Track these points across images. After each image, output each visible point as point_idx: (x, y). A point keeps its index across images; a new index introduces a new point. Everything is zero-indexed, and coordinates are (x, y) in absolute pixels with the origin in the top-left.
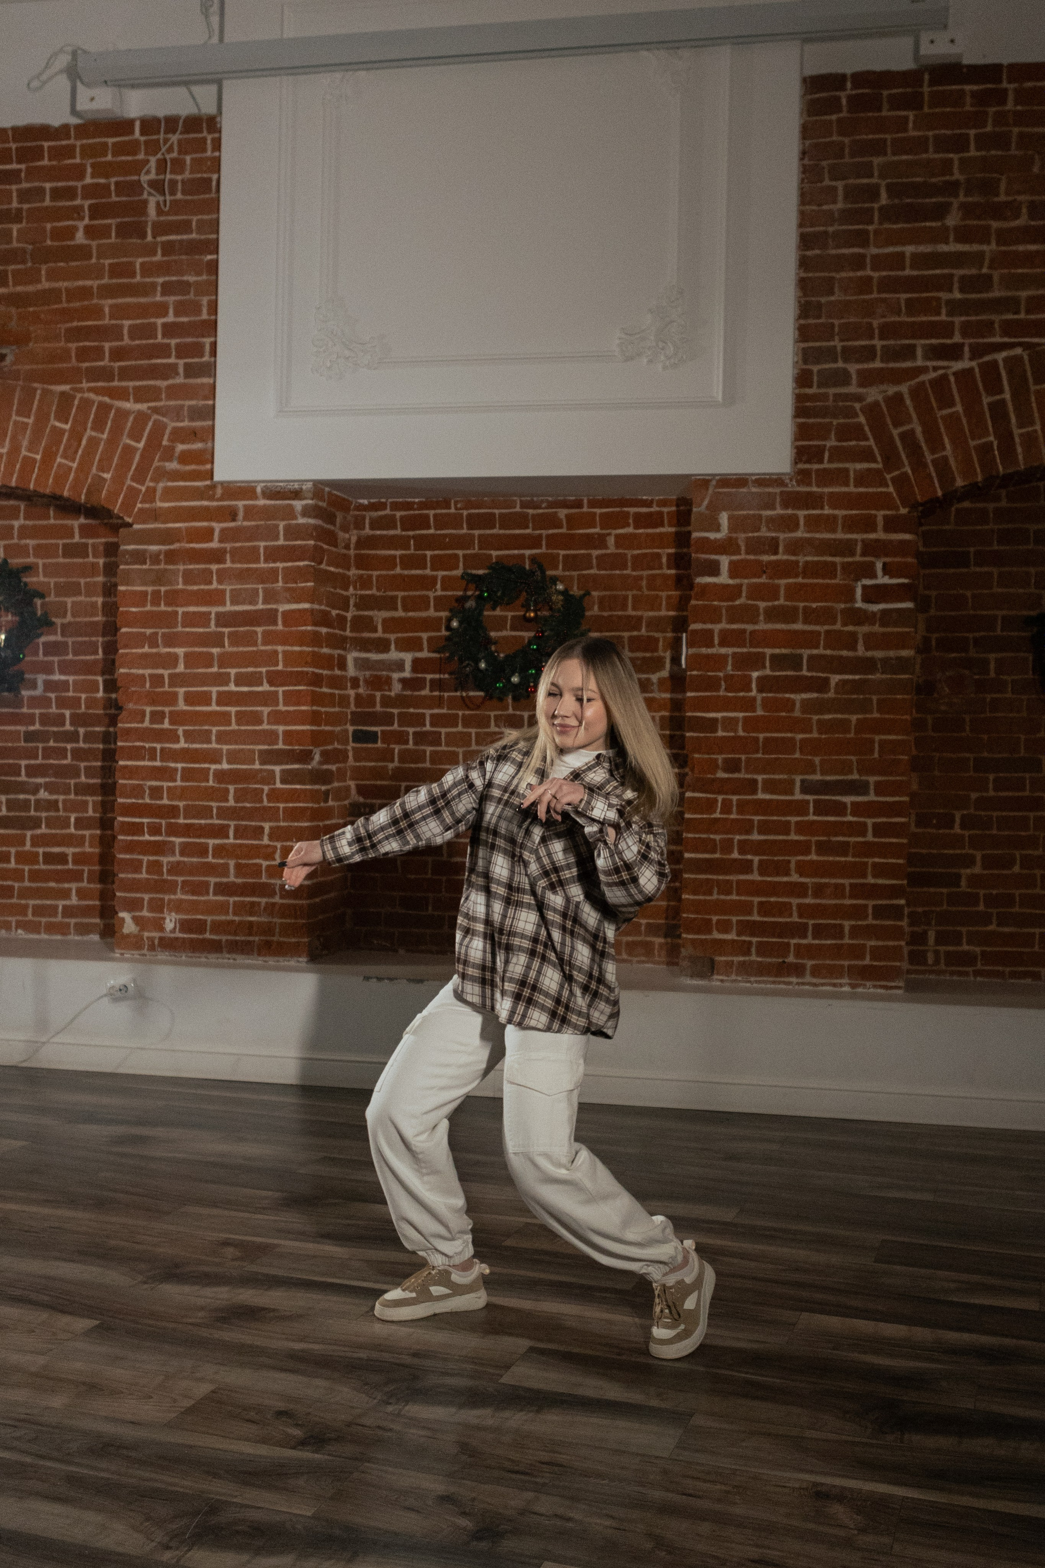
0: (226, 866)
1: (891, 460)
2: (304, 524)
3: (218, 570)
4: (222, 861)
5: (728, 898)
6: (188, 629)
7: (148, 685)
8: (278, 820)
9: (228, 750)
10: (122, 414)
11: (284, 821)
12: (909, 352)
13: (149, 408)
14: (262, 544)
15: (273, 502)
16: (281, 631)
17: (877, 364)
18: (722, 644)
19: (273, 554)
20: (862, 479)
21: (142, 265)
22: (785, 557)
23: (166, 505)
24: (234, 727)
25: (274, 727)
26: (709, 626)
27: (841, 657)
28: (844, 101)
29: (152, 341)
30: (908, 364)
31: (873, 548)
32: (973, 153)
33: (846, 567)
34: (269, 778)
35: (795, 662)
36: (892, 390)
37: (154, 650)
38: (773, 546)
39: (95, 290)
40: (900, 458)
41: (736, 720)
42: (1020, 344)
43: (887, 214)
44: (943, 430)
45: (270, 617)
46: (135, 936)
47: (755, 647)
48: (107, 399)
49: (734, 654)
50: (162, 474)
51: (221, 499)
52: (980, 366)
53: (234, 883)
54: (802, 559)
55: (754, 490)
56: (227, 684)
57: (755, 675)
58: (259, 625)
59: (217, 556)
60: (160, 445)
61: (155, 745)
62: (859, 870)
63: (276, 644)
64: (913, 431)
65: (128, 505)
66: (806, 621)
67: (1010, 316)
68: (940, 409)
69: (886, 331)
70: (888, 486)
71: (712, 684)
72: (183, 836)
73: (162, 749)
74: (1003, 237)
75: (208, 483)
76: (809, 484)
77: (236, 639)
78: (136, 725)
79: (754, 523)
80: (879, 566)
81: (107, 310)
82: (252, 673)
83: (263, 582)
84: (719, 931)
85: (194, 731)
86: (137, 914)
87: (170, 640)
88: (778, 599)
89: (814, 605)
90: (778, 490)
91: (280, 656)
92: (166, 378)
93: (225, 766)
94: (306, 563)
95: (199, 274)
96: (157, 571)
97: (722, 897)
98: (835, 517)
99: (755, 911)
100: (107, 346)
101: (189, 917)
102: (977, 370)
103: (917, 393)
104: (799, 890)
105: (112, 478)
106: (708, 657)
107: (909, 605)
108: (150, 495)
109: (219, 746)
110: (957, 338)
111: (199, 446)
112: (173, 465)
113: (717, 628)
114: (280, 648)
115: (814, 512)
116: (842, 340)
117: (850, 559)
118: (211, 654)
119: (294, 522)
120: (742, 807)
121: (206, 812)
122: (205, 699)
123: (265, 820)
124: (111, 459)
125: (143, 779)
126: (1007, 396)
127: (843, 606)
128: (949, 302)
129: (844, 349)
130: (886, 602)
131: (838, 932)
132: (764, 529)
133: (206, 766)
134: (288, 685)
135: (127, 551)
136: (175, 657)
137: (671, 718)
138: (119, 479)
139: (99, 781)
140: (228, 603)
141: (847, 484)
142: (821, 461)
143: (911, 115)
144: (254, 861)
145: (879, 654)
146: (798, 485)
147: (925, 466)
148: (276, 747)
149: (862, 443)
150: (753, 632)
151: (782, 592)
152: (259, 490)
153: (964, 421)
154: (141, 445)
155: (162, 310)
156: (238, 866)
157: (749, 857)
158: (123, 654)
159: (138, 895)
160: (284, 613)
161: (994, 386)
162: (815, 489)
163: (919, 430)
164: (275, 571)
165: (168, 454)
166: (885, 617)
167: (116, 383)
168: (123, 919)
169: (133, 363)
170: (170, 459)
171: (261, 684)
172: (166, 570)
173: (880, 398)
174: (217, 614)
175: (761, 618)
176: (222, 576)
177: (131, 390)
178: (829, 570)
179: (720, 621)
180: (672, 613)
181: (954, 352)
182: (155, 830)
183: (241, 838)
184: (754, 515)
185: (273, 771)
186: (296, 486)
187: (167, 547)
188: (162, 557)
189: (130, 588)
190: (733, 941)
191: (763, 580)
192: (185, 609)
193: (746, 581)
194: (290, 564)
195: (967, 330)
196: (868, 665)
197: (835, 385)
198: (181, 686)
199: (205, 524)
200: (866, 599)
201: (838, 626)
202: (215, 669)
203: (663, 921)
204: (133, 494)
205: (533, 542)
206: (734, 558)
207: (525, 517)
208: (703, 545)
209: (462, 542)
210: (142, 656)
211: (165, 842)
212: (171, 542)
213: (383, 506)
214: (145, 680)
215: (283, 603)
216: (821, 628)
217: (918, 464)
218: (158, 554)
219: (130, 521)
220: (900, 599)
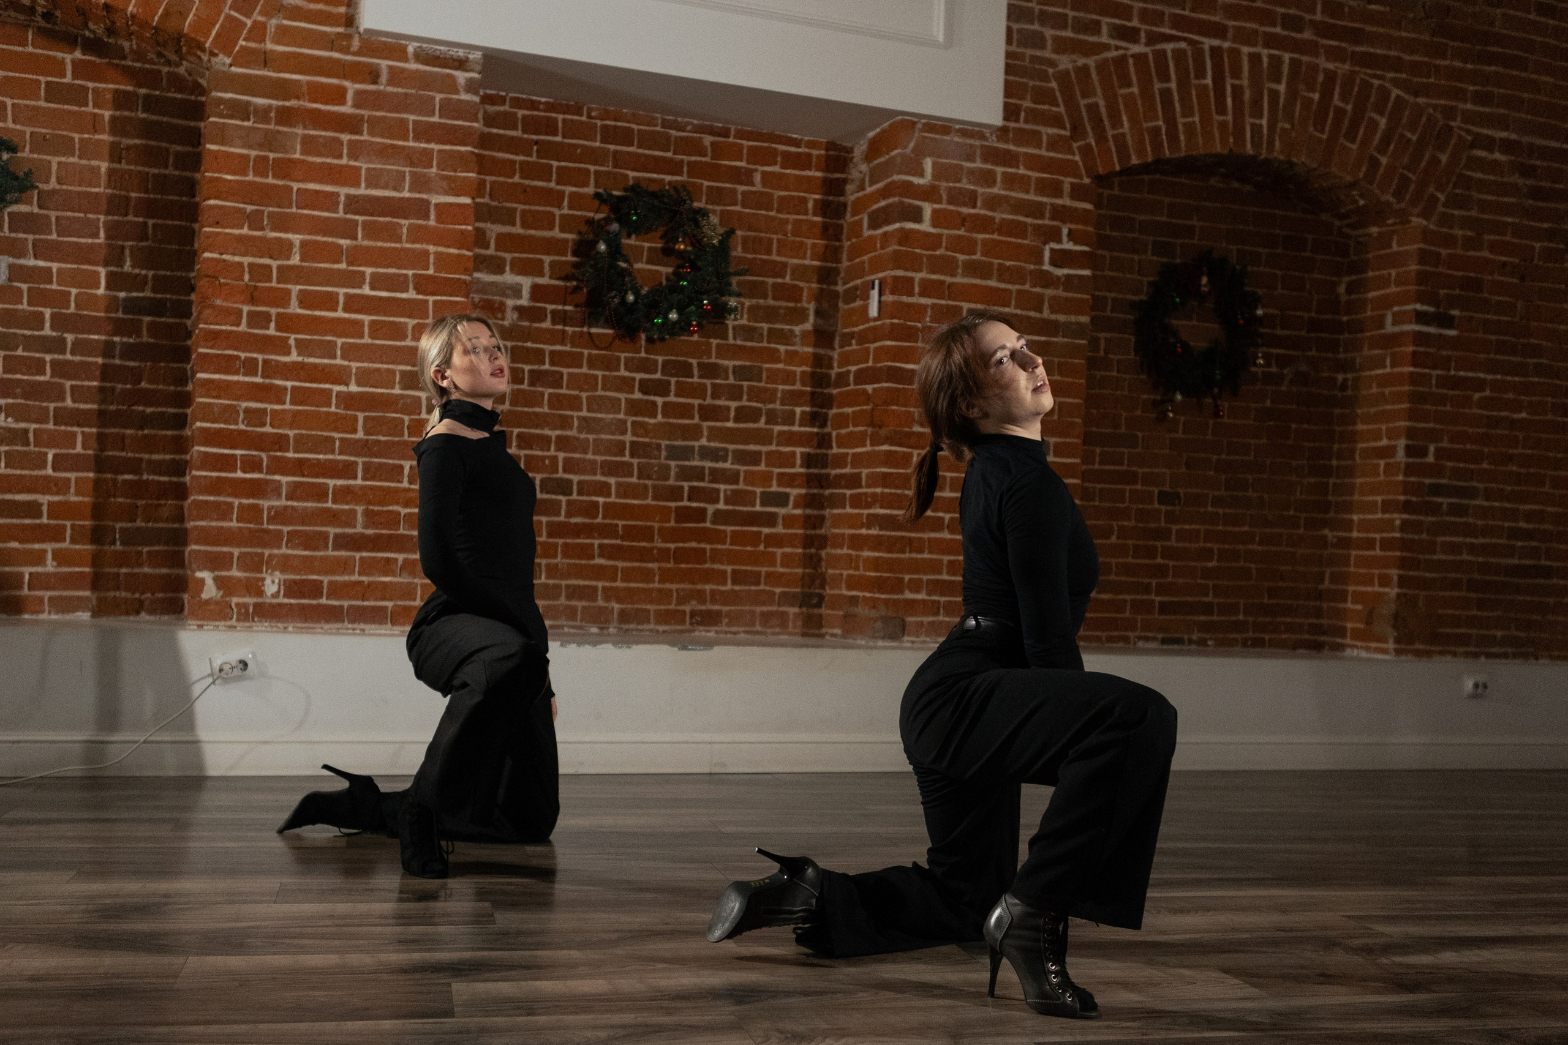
0: (352, 514)
1: (1077, 131)
2: (467, 102)
3: (350, 142)
4: (347, 507)
5: (920, 556)
6: (306, 212)
7: (247, 277)
9: (357, 368)
12: (1094, 28)
14: (412, 117)
15: (428, 68)
16: (435, 228)
17: (1068, 34)
18: (922, 294)
19: (424, 132)
20: (1053, 145)
22: (983, 212)
23: (281, 48)
24: (367, 340)
26: (909, 274)
27: (1030, 318)
30: (1093, 39)
31: (1060, 214)
33: (1037, 229)
34: (413, 406)
36: (1081, 61)
37: (257, 233)
38: (971, 199)
40: (1085, 129)
42: (1185, 39)
44: (1122, 107)
45: (421, 209)
46: (217, 603)
47: (954, 300)
49: (933, 306)
50: (275, 8)
51: (359, 53)
52: (1153, 51)
53: (363, 534)
54: (998, 216)
55: (956, 139)
56: (360, 287)
58: (406, 218)
59: (350, 124)
61: (255, 355)
63: (428, 243)
64: (1096, 105)
65: (226, 42)
66: (1000, 279)
67: (1178, 11)
68: (1120, 87)
69: (1079, 3)
70: (1073, 154)
71: (908, 334)
72: (293, 475)
73: (265, 361)
75: (340, 30)
76: (1007, 142)
77: (372, 231)
78: (229, 328)
79: (954, 173)
80: (1065, 231)
82: (395, 275)
83: (412, 165)
84: (911, 591)
85: (310, 341)
86: (223, 573)
87: (282, 223)
88: (975, 254)
89: (1008, 263)
90: (977, 143)
91: (432, 258)
93: (354, 388)
94: (469, 149)
96: (266, 132)
97: (914, 555)
98: (1029, 177)
99: (945, 571)
101: (298, 577)
102: (1150, 56)
103: (1102, 66)
106: (909, 306)
107: (1087, 272)
108: (258, 32)
109: (346, 363)
110: (1135, 23)
113: (918, 276)
114: (432, 248)
115: (1010, 170)
116: (1040, 3)
117: (1040, 222)
118: (340, 246)
119: (455, 97)
121: (326, 445)
122: (330, 302)
125: (237, 400)
126: (1173, 85)
127: (1032, 267)
129: (1042, 12)
130: (1071, 268)
132: (965, 180)
133: (327, 386)
134: (441, 295)
135: (221, 101)
136: (290, 244)
137: (813, 374)
138: (214, 3)
139: (95, 406)
140: (363, 185)
141: (1039, 146)
142: (1017, 120)
144: (391, 508)
145: (1062, 318)
146: (998, 141)
147: (1107, 140)
149: (1054, 109)
150: (951, 285)
151: (979, 247)
152: (410, 49)
153: (1139, 102)
156: (367, 514)
157: (941, 514)
158: (209, 235)
159: (225, 549)
160: (437, 205)
161: (1163, 76)
162: (1012, 147)
163: (1102, 103)
164: (428, 153)
166: (1070, 283)
168: (201, 581)
171: (405, 289)
172: (278, 132)
173: (1070, 67)
174: (348, 196)
175: (960, 271)
176: (356, 150)
178: (1018, 229)
179: (920, 270)
180: (816, 263)
181: (1130, 35)
182: (252, 465)
183: (373, 478)
184: (957, 165)
185: (419, 398)
186: (461, 53)
187: (281, 103)
188: (272, 115)
189: (223, 148)
190: (924, 601)
191: (962, 232)
192: (302, 186)
193: (946, 232)
194: (450, 147)
195: (1144, 16)
196: (1051, 327)
197: (1034, 46)
198: (297, 283)
199: (335, 81)
200: (1054, 263)
201: (1027, 287)
202: (343, 266)
203: (798, 590)
204: (233, 28)
205: (674, 167)
206: (936, 206)
207: (668, 137)
208: (907, 189)
209: (595, 156)
210: (240, 239)
211: (267, 482)
212: (286, 98)
213: (502, 100)
214: (243, 271)
215: (437, 193)
216: (1014, 288)
217: (1101, 137)
218: (268, 109)
219: (228, 61)
220: (1082, 267)
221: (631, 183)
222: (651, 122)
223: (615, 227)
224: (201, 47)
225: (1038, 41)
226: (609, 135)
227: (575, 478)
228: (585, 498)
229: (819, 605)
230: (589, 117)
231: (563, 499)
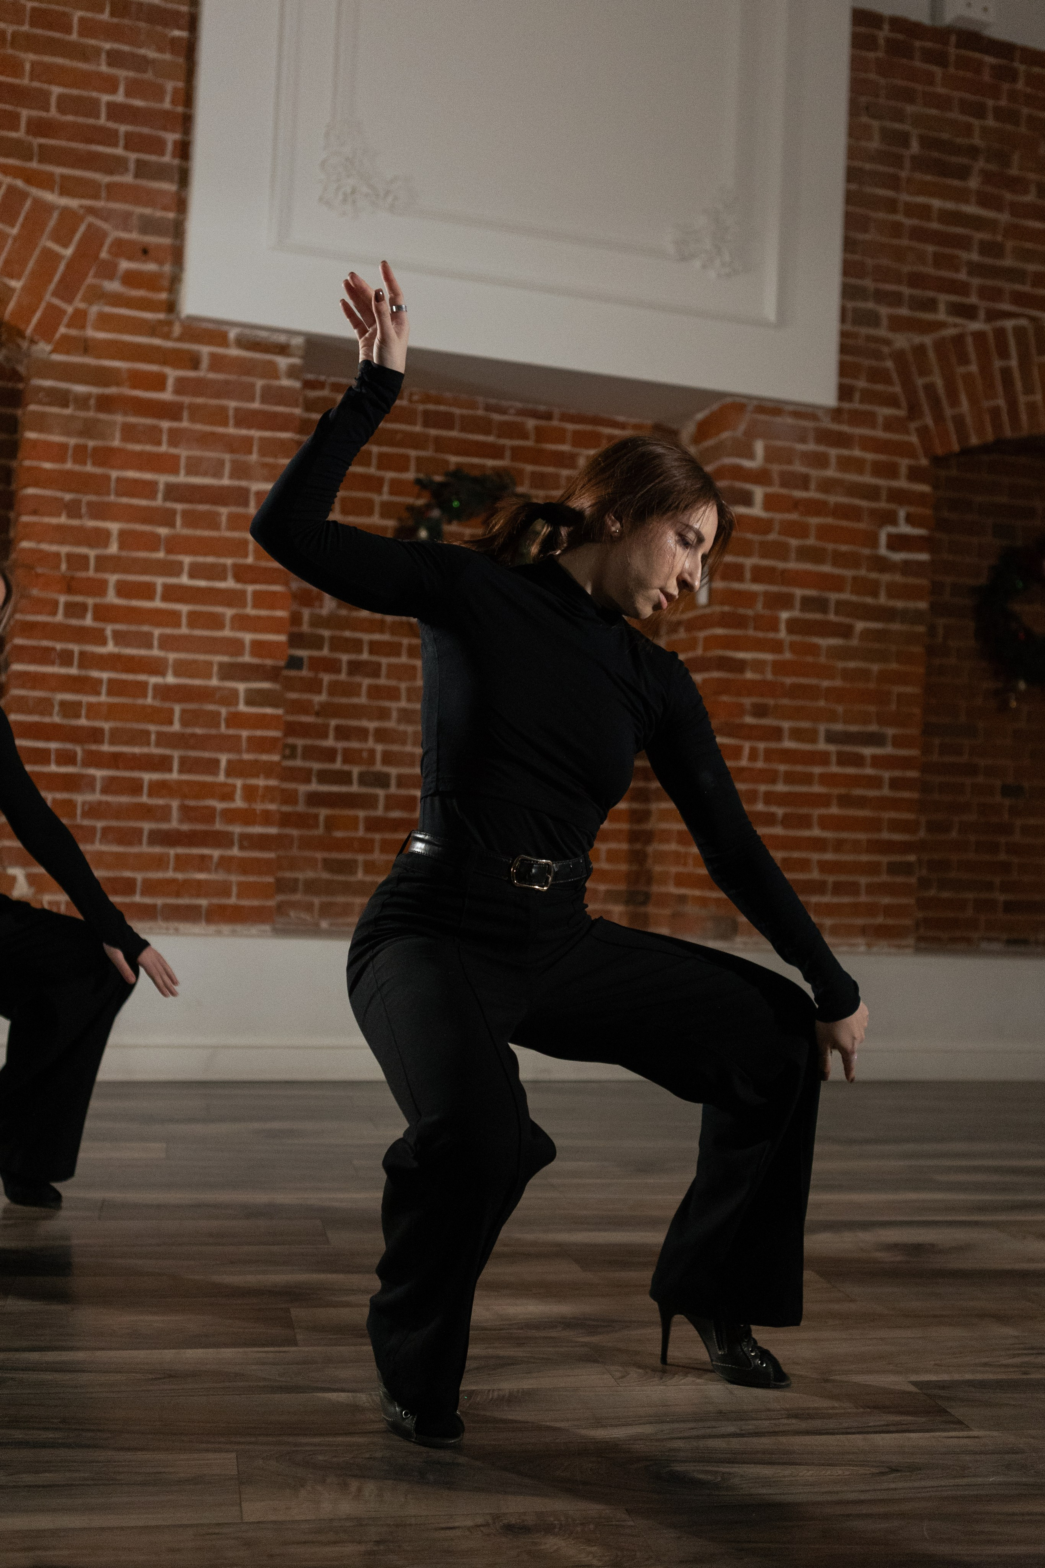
0: (168, 808)
1: (914, 411)
2: (289, 388)
3: (170, 429)
4: (162, 802)
6: (125, 500)
7: (64, 567)
8: (239, 751)
9: (175, 659)
10: (42, 209)
11: (248, 751)
12: (930, 305)
13: (81, 207)
14: (233, 404)
15: (250, 354)
17: (904, 312)
18: (755, 579)
19: (245, 419)
20: (889, 425)
21: (82, 20)
22: (817, 495)
23: (102, 335)
24: (184, 630)
25: (239, 635)
27: (866, 603)
28: (881, 42)
29: (91, 121)
30: (931, 317)
31: (897, 496)
32: (991, 122)
33: (873, 512)
34: (231, 698)
35: (820, 605)
36: (917, 339)
37: (75, 522)
38: (804, 482)
39: (9, 38)
40: (923, 410)
41: (763, 663)
42: (1026, 316)
43: (918, 163)
44: (961, 386)
45: (240, 496)
47: (787, 587)
48: (19, 183)
49: (766, 591)
50: (97, 295)
51: (180, 339)
52: (993, 329)
54: (833, 499)
56: (178, 576)
57: (784, 615)
58: (225, 504)
59: (171, 411)
60: (96, 257)
61: (71, 646)
62: (873, 825)
64: (934, 385)
65: (46, 329)
66: (835, 564)
67: (1019, 288)
68: (959, 365)
69: (916, 280)
70: (911, 435)
71: (739, 622)
72: (109, 768)
73: (81, 652)
74: (1017, 210)
75: (161, 316)
76: (841, 423)
77: (191, 519)
79: (788, 456)
80: (902, 514)
81: (28, 67)
82: (213, 565)
83: (232, 451)
85: (128, 631)
87: (100, 511)
88: (810, 539)
89: (843, 548)
90: (811, 425)
92: (111, 172)
93: (170, 679)
94: (289, 435)
95: (160, 50)
96: (86, 420)
98: (865, 460)
100: (25, 114)
102: (990, 333)
103: (939, 345)
104: (818, 845)
105: (24, 288)
106: (740, 593)
107: (926, 557)
108: (79, 320)
109: (163, 654)
110: (973, 300)
111: (151, 267)
112: (113, 286)
113: (750, 562)
115: (845, 452)
116: (875, 280)
117: (876, 505)
118: (157, 536)
119: (276, 383)
120: (769, 755)
121: (142, 737)
122: (147, 591)
123: (221, 750)
124: (24, 263)
125: (52, 691)
126: (1014, 363)
127: (868, 552)
128: (970, 263)
129: (876, 290)
130: (909, 552)
131: (852, 889)
132: (797, 463)
133: (144, 677)
134: (260, 584)
135: (41, 389)
136: (107, 534)
138: (35, 290)
140: (183, 472)
141: (875, 428)
142: (852, 401)
143: (937, 70)
144: (207, 803)
145: (899, 604)
146: (832, 423)
147: (945, 420)
148: (240, 660)
149: (889, 388)
150: (784, 572)
151: (813, 532)
152: (232, 334)
153: (979, 381)
154: (68, 252)
155: (111, 85)
156: (184, 809)
157: (773, 809)
158: (27, 525)
160: (257, 493)
161: (1004, 353)
162: (847, 429)
163: (940, 382)
164: (249, 440)
165: (108, 271)
166: (906, 567)
167: (34, 165)
168: (14, 879)
169: (63, 143)
170: (111, 277)
171: (224, 578)
172: (97, 419)
173: (907, 345)
174: (167, 484)
175: (794, 556)
176: (175, 437)
177: (58, 179)
178: (854, 514)
179: (753, 556)
181: (969, 312)
182: (66, 758)
183: (189, 771)
184: (790, 448)
185: (236, 690)
186: (282, 339)
187: (100, 390)
188: (92, 402)
189: (42, 436)
191: (794, 516)
192: (121, 474)
193: (779, 516)
194: (267, 434)
195: (983, 292)
196: (887, 614)
197: (869, 325)
198: (114, 571)
199: (154, 368)
200: (891, 547)
201: (863, 572)
202: (161, 555)
203: (624, 887)
204: (54, 314)
205: (496, 452)
206: (769, 490)
207: (489, 422)
208: (738, 473)
209: (416, 442)
210: (59, 528)
211: (81, 776)
212: (106, 385)
213: (320, 385)
214: (60, 560)
215: (257, 480)
216: (848, 573)
217: (939, 417)
218: (87, 397)
219: (48, 348)
220: (920, 550)
221: (452, 468)
222: (473, 405)
223: (436, 513)
224: (21, 334)
225: (872, 319)
226: (430, 419)
227: (393, 771)
228: (404, 792)
229: (644, 903)
230: (410, 401)
231: (381, 793)
